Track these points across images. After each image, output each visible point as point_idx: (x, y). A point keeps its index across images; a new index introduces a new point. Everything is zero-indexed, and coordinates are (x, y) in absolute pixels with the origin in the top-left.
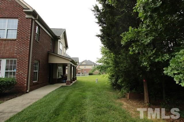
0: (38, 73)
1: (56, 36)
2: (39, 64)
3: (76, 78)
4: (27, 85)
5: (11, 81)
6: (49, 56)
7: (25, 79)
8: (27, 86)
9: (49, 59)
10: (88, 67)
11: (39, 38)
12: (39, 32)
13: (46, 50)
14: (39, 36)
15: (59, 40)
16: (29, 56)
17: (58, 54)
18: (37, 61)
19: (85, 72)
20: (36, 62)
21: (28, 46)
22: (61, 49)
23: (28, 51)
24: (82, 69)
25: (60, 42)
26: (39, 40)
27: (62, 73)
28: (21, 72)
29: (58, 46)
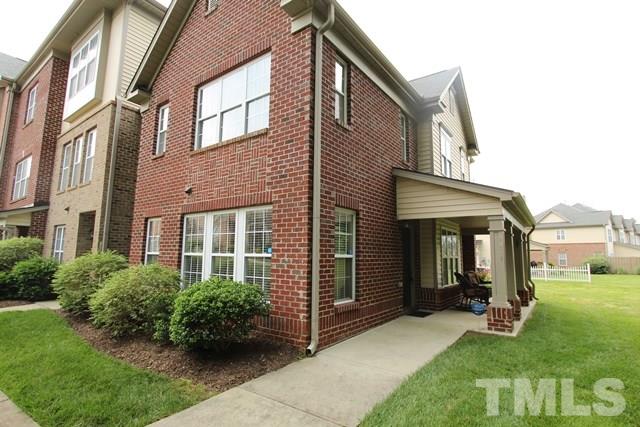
0: (357, 265)
1: (422, 99)
2: (357, 223)
3: (532, 290)
4: (309, 318)
5: (245, 301)
6: (398, 191)
7: (301, 292)
8: (309, 324)
9: (398, 201)
10: (573, 237)
11: (349, 112)
12: (348, 87)
13: (385, 163)
14: (349, 104)
15: (436, 118)
16: (311, 188)
17: (436, 173)
18: (350, 212)
19: (564, 257)
20: (343, 215)
21: (306, 147)
22: (448, 158)
23: (306, 168)
24: (548, 247)
25: (440, 124)
26: (349, 120)
27: (460, 263)
28: (286, 259)
29: (431, 142)
